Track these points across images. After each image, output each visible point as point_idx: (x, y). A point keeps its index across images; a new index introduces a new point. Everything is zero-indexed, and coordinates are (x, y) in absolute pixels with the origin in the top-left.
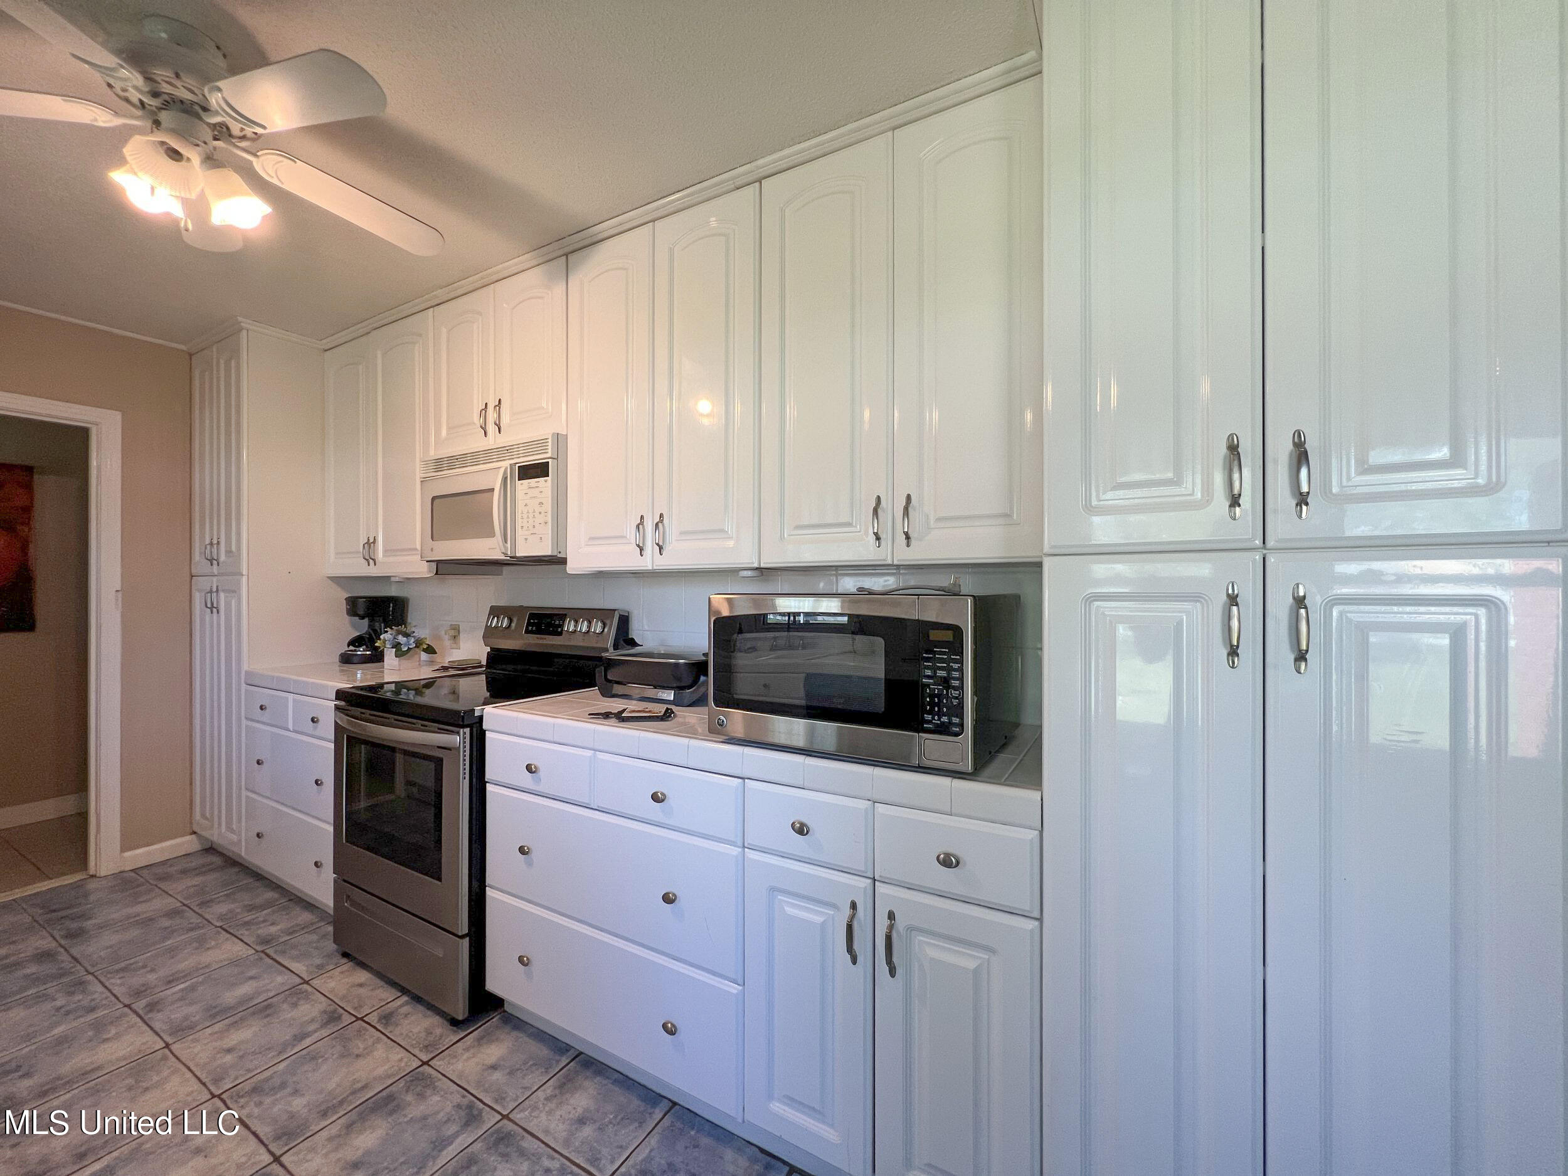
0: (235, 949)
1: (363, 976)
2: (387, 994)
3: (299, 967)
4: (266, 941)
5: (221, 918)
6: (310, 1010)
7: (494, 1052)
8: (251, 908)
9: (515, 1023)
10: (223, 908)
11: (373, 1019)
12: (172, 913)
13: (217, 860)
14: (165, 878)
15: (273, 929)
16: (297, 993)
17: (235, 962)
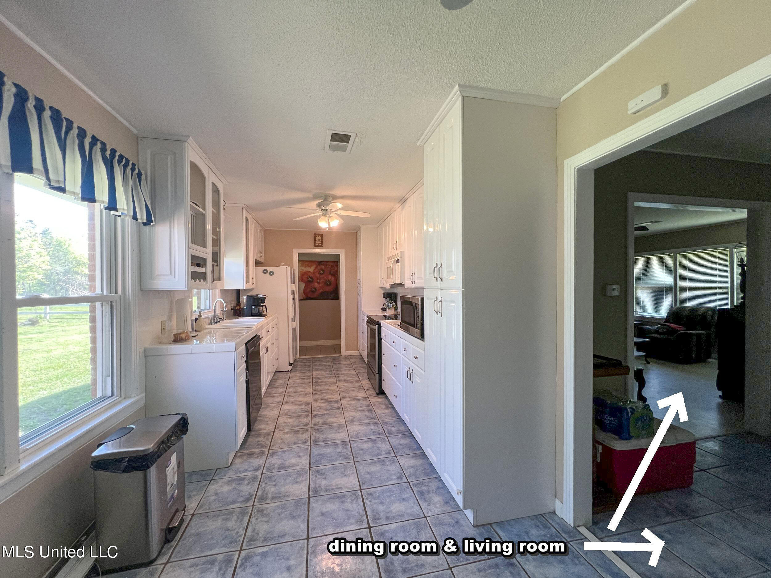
0: (354, 372)
1: (369, 382)
2: (370, 386)
3: (361, 378)
4: (359, 373)
5: (355, 367)
6: (358, 384)
7: (379, 400)
8: (361, 367)
9: (387, 397)
10: (356, 366)
11: (365, 389)
12: (348, 365)
13: (361, 357)
14: (352, 358)
15: (361, 371)
16: (357, 382)
17: (352, 374)
